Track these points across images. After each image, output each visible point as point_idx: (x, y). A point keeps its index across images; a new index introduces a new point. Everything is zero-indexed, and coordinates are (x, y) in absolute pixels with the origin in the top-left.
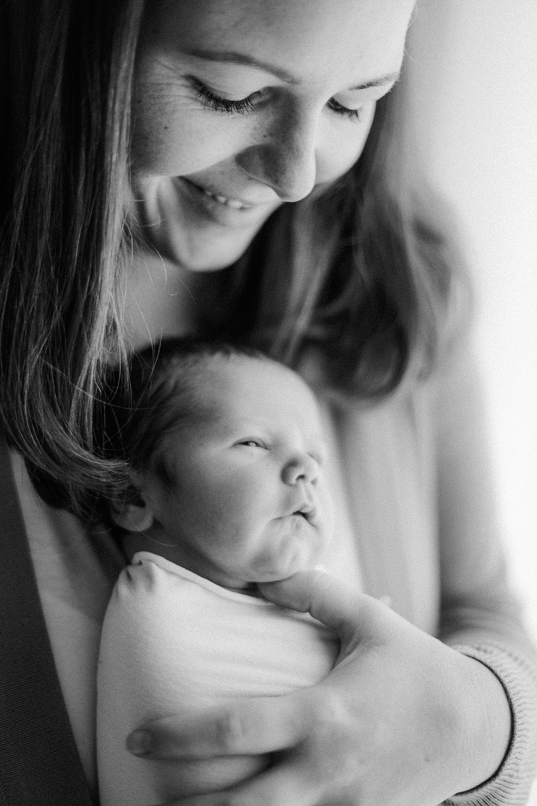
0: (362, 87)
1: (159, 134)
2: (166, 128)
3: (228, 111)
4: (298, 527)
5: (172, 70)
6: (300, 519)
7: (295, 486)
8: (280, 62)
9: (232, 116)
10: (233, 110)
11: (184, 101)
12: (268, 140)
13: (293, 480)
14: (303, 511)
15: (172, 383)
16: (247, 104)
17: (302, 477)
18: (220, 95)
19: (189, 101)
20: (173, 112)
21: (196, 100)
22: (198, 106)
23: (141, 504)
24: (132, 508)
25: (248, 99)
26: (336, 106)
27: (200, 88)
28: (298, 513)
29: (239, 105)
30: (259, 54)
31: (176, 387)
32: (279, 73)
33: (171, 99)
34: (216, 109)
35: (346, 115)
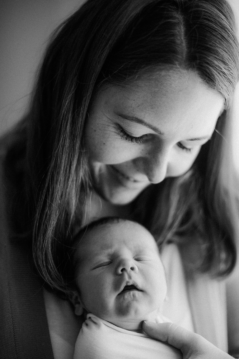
0: (192, 140)
1: (101, 145)
2: (104, 144)
3: (132, 141)
4: (134, 296)
5: (111, 120)
7: (122, 275)
8: (155, 125)
9: (133, 143)
10: (134, 141)
11: (113, 134)
12: (147, 156)
13: (119, 272)
16: (141, 139)
17: (124, 269)
18: (129, 134)
19: (116, 134)
20: (108, 137)
21: (119, 134)
22: (119, 137)
25: (142, 137)
26: (180, 145)
27: (121, 129)
29: (137, 139)
30: (147, 120)
32: (154, 129)
33: (108, 132)
34: (126, 139)
35: (185, 150)
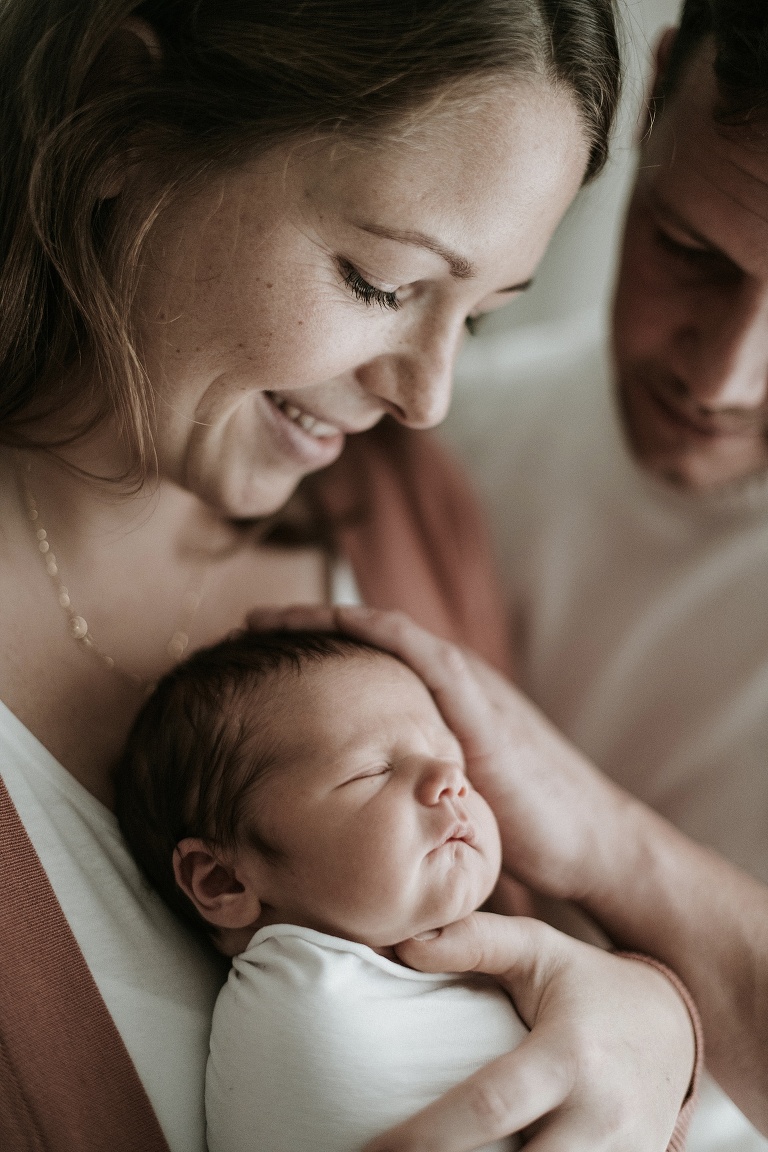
1: (290, 330)
2: (301, 323)
4: (458, 855)
5: (321, 247)
6: (456, 844)
7: (440, 805)
12: (403, 348)
13: (436, 799)
14: (459, 836)
15: (236, 723)
17: (446, 792)
19: (334, 289)
23: (238, 888)
24: (227, 897)
27: (347, 274)
28: (452, 839)
31: (242, 729)
33: (312, 286)
